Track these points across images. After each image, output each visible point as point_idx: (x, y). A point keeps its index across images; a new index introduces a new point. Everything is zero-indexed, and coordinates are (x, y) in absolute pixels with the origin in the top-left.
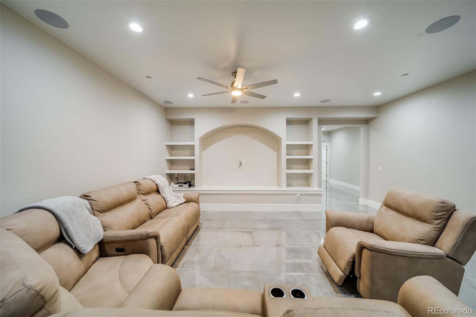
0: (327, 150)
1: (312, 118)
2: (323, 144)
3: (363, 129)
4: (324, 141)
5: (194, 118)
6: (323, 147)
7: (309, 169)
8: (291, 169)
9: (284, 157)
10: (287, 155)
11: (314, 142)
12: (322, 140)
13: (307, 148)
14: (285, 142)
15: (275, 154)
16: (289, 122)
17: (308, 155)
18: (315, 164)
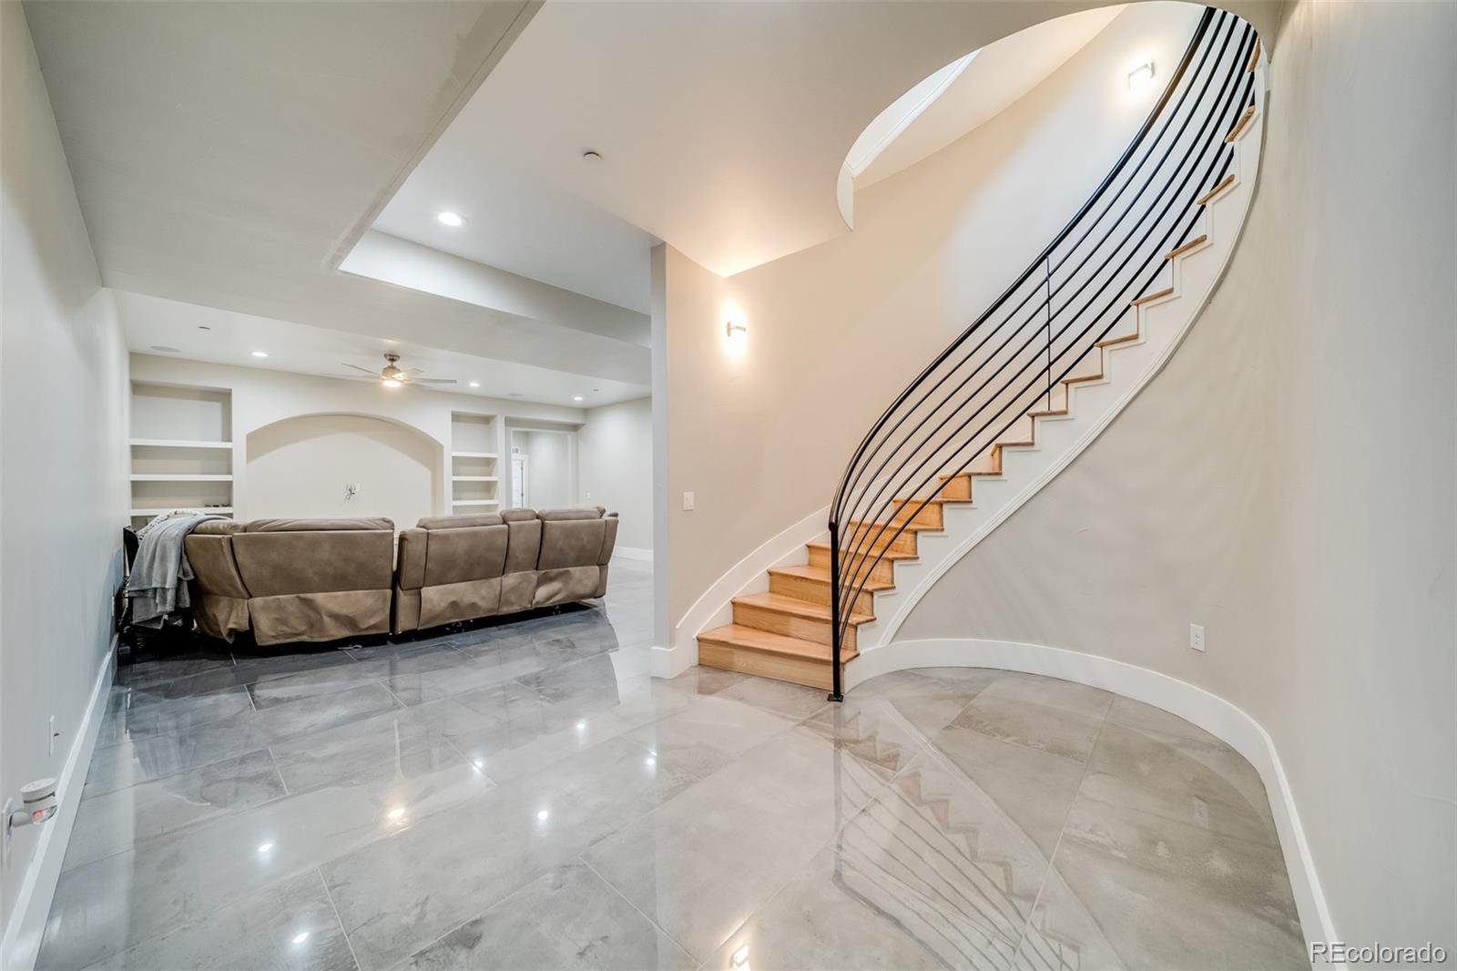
0: (522, 468)
1: (495, 416)
2: (514, 456)
3: (570, 436)
4: (517, 450)
5: (231, 390)
6: (514, 463)
7: (491, 498)
8: (460, 499)
9: (449, 478)
10: (454, 475)
11: (498, 454)
12: (512, 447)
13: (488, 463)
14: (449, 453)
15: (427, 473)
16: (456, 417)
17: (490, 475)
18: (501, 488)
